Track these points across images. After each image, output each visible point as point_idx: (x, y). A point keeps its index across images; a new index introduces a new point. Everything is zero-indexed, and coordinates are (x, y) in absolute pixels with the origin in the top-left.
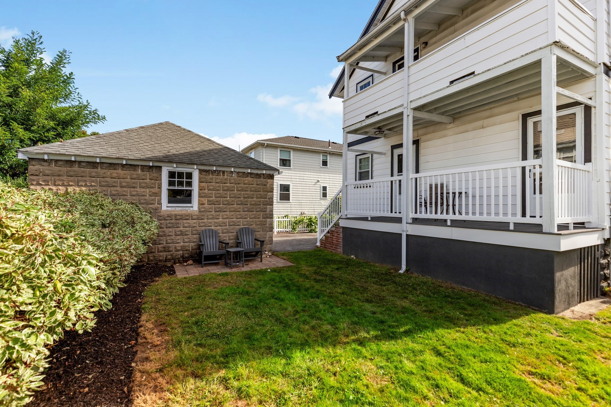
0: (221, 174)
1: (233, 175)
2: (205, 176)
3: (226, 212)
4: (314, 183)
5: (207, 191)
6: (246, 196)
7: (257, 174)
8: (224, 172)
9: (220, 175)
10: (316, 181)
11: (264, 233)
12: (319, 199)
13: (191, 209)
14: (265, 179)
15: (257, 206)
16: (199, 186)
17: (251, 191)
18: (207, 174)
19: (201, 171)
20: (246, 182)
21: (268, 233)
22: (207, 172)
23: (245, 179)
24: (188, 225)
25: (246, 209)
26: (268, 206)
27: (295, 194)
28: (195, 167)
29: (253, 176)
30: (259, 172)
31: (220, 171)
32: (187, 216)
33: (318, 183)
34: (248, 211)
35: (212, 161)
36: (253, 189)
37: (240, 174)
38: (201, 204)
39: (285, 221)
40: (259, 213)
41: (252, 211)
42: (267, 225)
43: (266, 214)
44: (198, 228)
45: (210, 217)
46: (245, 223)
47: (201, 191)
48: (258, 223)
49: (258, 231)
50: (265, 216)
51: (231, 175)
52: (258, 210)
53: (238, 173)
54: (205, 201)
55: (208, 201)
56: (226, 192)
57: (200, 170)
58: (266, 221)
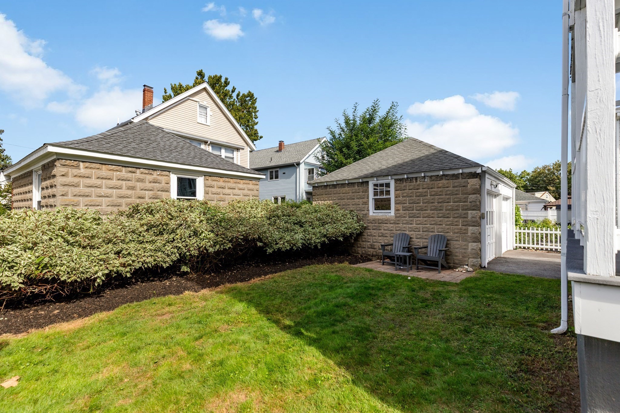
0: (414, 181)
1: (426, 180)
2: (399, 185)
3: (419, 217)
5: (401, 198)
6: (440, 200)
7: (454, 175)
8: (416, 178)
9: (413, 182)
11: (465, 243)
13: (389, 214)
14: (464, 180)
15: (454, 212)
16: (395, 194)
17: (446, 195)
18: (401, 182)
19: (396, 180)
20: (440, 185)
21: (470, 244)
22: (401, 180)
23: (439, 182)
24: (387, 228)
25: (440, 215)
26: (469, 212)
28: (392, 177)
29: (448, 178)
30: (456, 172)
31: (413, 178)
32: (386, 220)
34: (444, 217)
35: (404, 171)
36: (448, 192)
37: (433, 178)
38: (397, 210)
40: (456, 219)
41: (448, 217)
42: (469, 234)
43: (466, 221)
44: (394, 232)
45: (405, 222)
46: (440, 230)
47: (397, 199)
48: (456, 231)
49: (456, 241)
50: (465, 223)
51: (423, 180)
52: (456, 215)
53: (431, 177)
54: (400, 207)
55: (403, 207)
56: (418, 198)
57: (395, 179)
58: (467, 230)
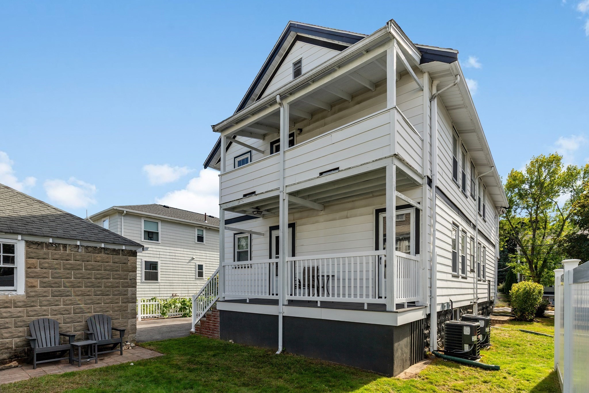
0: (61, 248)
1: (80, 250)
2: (35, 250)
3: (70, 296)
4: (188, 261)
5: (39, 269)
6: (99, 276)
7: (114, 250)
8: (65, 246)
9: (60, 250)
10: (190, 259)
11: (125, 320)
12: (194, 279)
13: (14, 293)
14: (124, 257)
15: (115, 289)
16: (27, 263)
17: (105, 270)
18: (39, 247)
19: (28, 244)
20: (99, 259)
21: (130, 321)
22: (39, 244)
23: (97, 255)
24: (9, 314)
25: (99, 293)
26: (130, 289)
27: (164, 273)
28: (20, 237)
29: (108, 252)
30: (117, 247)
31: (59, 244)
32: (7, 302)
33: (193, 261)
34: (102, 295)
35: (46, 230)
36: (108, 268)
37: (90, 249)
38: (29, 286)
39: (153, 305)
40: (117, 297)
41: (107, 295)
42: (129, 311)
43: (127, 298)
44: (25, 318)
45: (45, 303)
46: (98, 309)
47: (30, 270)
48: (116, 309)
49: (116, 319)
50: (125, 300)
51: (76, 250)
52: (116, 293)
53: (87, 247)
54: (37, 282)
55: (41, 282)
56: (68, 271)
57: (27, 242)
58: (127, 307)
